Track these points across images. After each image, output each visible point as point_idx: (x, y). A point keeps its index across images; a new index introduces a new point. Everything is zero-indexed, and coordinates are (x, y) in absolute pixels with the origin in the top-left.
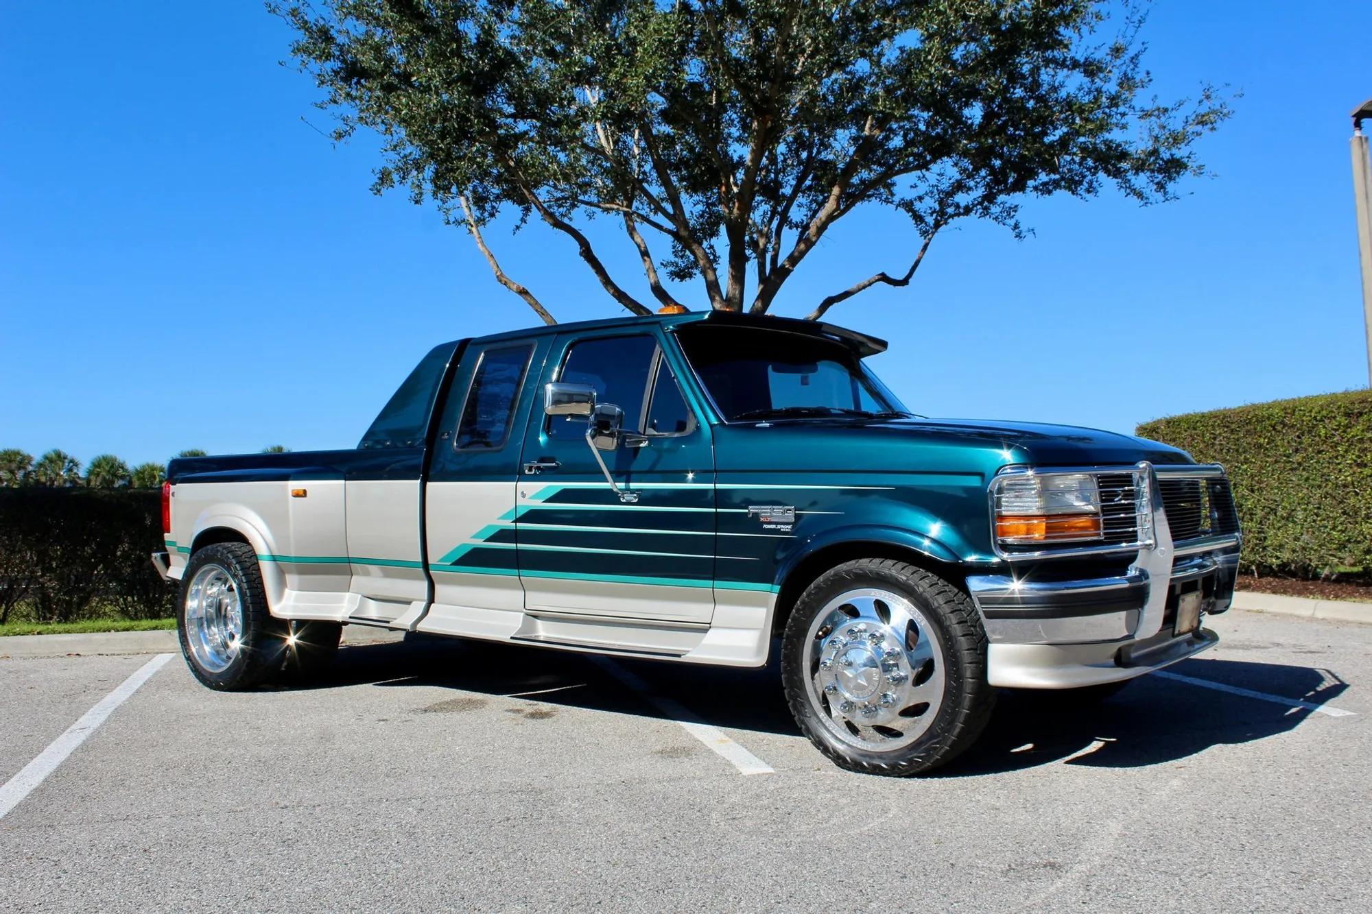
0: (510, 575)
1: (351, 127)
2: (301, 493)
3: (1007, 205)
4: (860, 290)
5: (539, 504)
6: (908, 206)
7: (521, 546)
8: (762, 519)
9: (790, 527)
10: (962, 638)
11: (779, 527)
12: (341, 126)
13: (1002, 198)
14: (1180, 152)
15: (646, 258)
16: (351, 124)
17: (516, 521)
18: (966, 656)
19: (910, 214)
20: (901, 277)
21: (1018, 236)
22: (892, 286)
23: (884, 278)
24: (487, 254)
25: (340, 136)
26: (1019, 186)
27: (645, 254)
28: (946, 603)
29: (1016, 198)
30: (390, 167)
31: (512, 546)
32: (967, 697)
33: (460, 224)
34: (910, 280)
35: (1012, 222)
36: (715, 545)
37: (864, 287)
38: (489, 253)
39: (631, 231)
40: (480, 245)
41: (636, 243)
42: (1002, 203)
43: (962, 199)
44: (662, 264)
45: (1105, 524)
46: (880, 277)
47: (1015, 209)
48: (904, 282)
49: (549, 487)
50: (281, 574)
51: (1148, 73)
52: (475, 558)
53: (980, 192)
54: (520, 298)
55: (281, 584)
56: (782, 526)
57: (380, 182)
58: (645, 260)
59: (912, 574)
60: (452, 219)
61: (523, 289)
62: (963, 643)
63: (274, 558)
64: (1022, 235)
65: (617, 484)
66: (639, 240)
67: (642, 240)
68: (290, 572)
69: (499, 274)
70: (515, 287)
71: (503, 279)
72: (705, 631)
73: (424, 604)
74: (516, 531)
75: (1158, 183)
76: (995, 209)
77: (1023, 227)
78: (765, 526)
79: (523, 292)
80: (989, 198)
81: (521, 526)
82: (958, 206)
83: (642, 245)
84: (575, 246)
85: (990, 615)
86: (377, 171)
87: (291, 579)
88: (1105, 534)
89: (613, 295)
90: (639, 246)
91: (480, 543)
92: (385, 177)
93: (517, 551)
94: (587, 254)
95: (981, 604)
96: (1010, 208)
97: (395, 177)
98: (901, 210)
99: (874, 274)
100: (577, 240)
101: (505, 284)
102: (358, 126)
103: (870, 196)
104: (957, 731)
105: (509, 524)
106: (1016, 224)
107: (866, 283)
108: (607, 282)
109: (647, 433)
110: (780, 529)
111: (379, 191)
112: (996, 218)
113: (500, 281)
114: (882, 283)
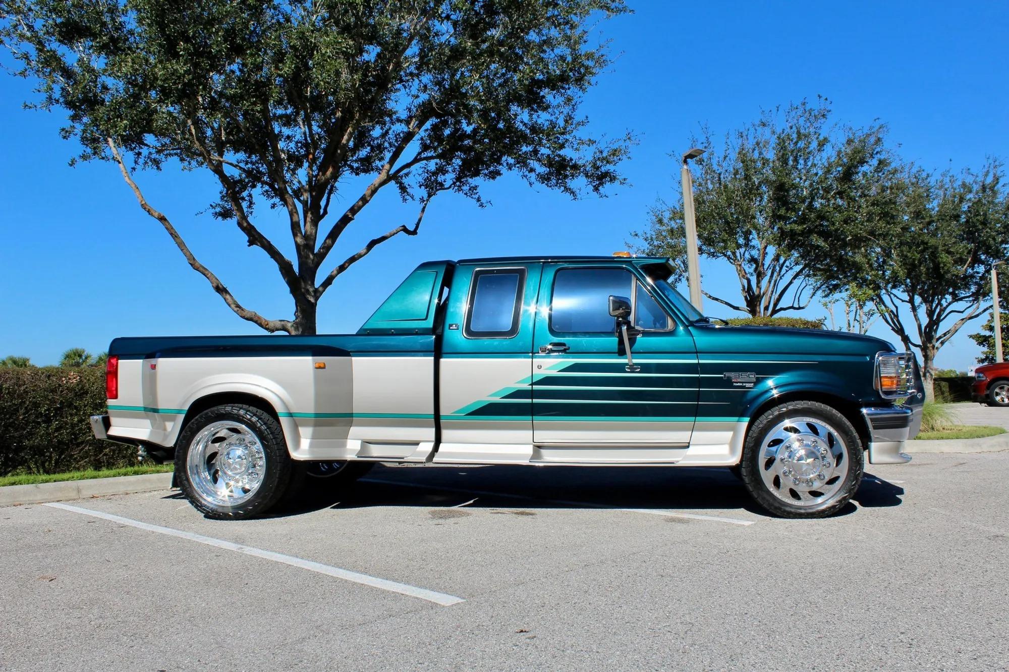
0: (526, 420)
2: (322, 366)
3: (471, 185)
5: (554, 373)
7: (535, 401)
8: (733, 380)
9: (752, 384)
11: (744, 384)
13: (469, 180)
14: (610, 168)
17: (532, 384)
20: (412, 229)
21: (481, 205)
22: (407, 235)
23: (404, 229)
24: (133, 186)
26: (476, 173)
29: (473, 181)
31: (529, 401)
33: (110, 159)
34: (417, 231)
35: (476, 197)
36: (698, 396)
37: (393, 235)
38: (136, 185)
40: (127, 178)
42: (467, 184)
44: (211, 205)
46: (401, 228)
47: (475, 188)
48: (414, 232)
49: (561, 362)
50: (295, 427)
51: (587, 117)
52: (491, 410)
54: (159, 223)
55: (297, 434)
56: (747, 384)
61: (163, 216)
63: (290, 415)
64: (484, 206)
65: (622, 360)
68: (305, 425)
69: (143, 203)
70: (156, 215)
71: (148, 207)
72: (688, 447)
73: (433, 444)
74: (532, 391)
75: (594, 186)
76: (464, 187)
77: (483, 200)
78: (735, 384)
79: (162, 219)
80: (461, 180)
81: (536, 387)
85: (875, 428)
87: (304, 430)
91: (497, 400)
93: (532, 404)
95: (872, 422)
96: (473, 187)
99: (397, 226)
105: (526, 386)
106: (478, 198)
107: (395, 231)
109: (637, 329)
110: (745, 386)
112: (466, 194)
113: (145, 209)
114: (403, 233)
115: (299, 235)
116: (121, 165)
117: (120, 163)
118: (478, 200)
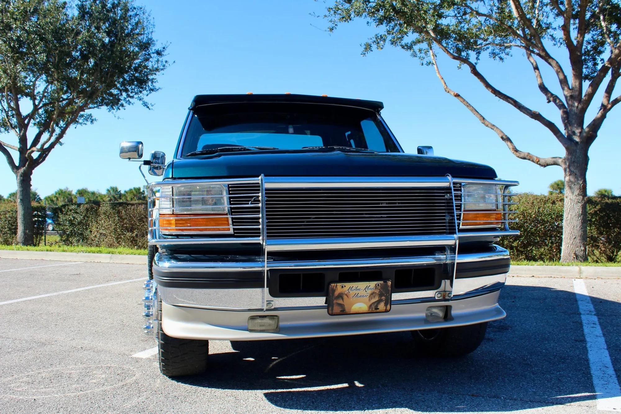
1: (336, 25)
12: (331, 25)
15: (536, 70)
16: (336, 23)
24: (440, 77)
25: (332, 29)
27: (536, 68)
30: (370, 42)
39: (529, 56)
41: (531, 62)
54: (455, 98)
57: (365, 49)
58: (535, 72)
60: (425, 63)
61: (457, 94)
66: (532, 61)
67: (535, 61)
70: (452, 93)
71: (447, 90)
79: (457, 96)
83: (534, 64)
84: (469, 69)
86: (363, 45)
88: (234, 229)
90: (532, 64)
92: (368, 47)
100: (469, 65)
102: (339, 24)
108: (488, 85)
111: (364, 54)
115: (566, 88)
117: (434, 65)
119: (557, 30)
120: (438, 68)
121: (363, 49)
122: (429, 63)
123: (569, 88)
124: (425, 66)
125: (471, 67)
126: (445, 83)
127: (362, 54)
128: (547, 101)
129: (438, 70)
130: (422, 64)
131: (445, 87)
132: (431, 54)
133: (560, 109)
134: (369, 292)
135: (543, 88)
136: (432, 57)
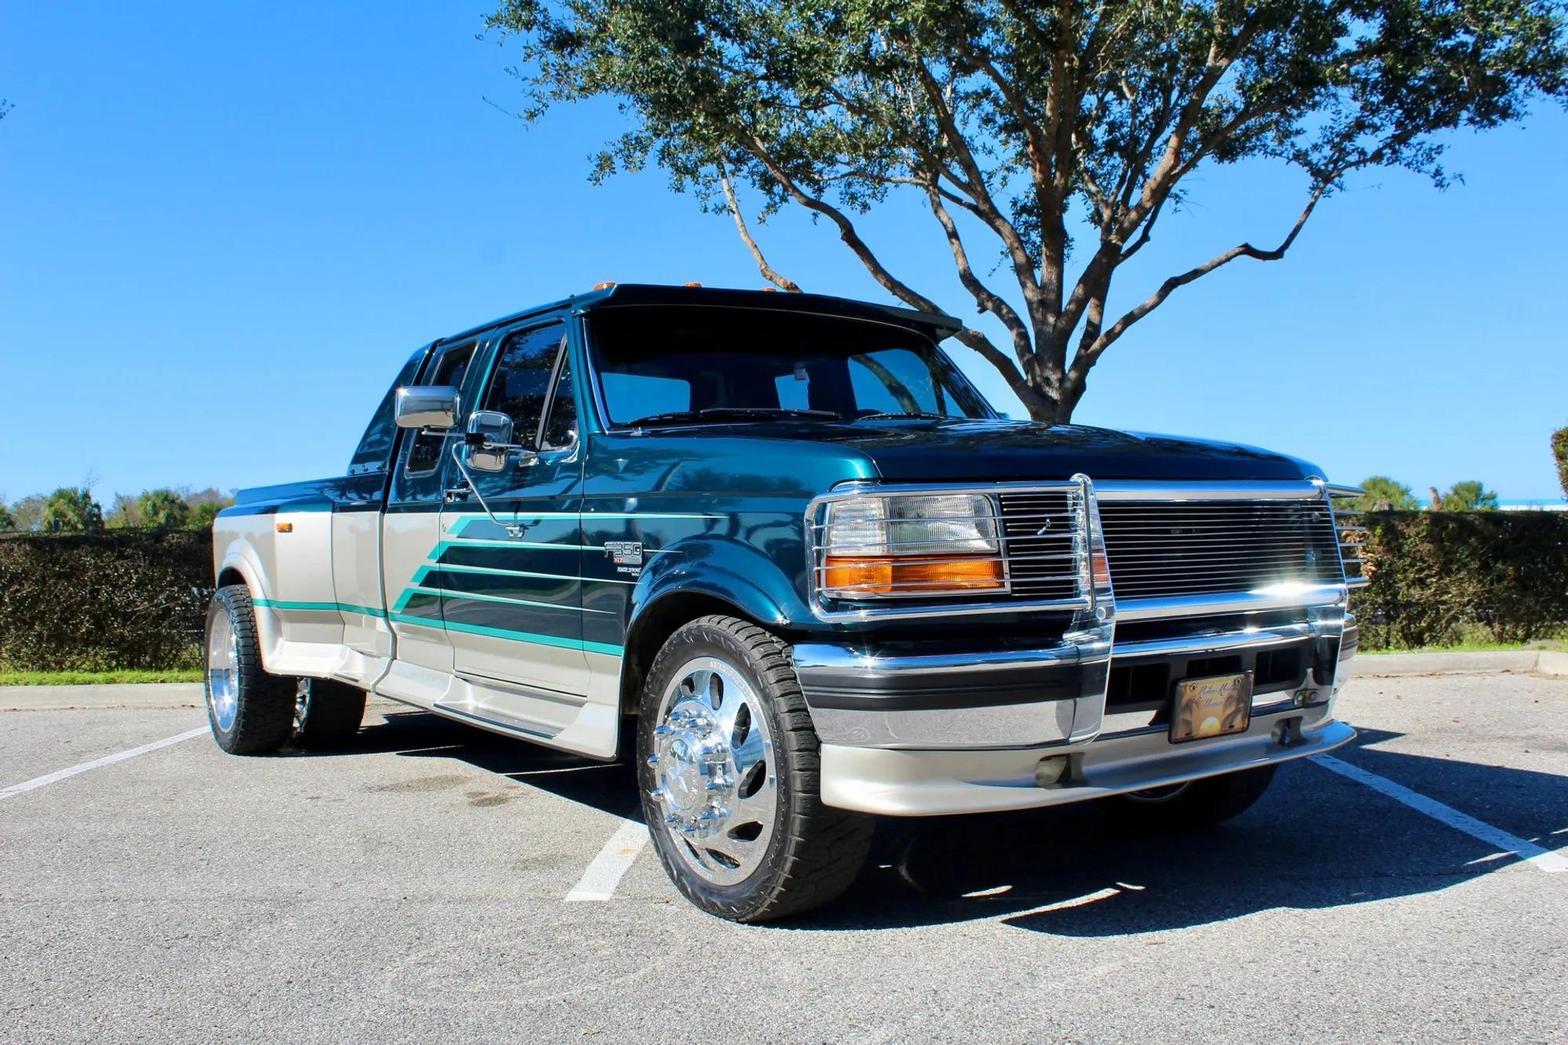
0: (439, 628)
1: (544, 105)
3: (1426, 146)
4: (1214, 267)
5: (453, 540)
6: (1300, 157)
8: (615, 560)
9: (638, 570)
10: (793, 733)
11: (630, 570)
12: (532, 104)
13: (1421, 136)
15: (954, 240)
16: (545, 101)
18: (795, 760)
19: (1307, 168)
20: (1273, 249)
21: (1440, 185)
22: (1261, 261)
23: (1248, 250)
24: (749, 244)
25: (532, 115)
26: (1446, 119)
27: (953, 235)
28: (777, 682)
29: (1441, 135)
30: (610, 150)
31: (438, 591)
32: (798, 819)
33: (721, 210)
34: (1286, 252)
35: (1432, 168)
36: (581, 594)
37: (1220, 264)
38: (753, 242)
39: (937, 207)
40: (743, 235)
41: (942, 222)
42: (1418, 144)
43: (1368, 142)
45: (1011, 570)
46: (1241, 249)
47: (1439, 149)
48: (1278, 254)
49: (462, 517)
50: (276, 621)
52: (415, 606)
53: (1390, 130)
55: (277, 631)
56: (633, 569)
57: (598, 169)
58: (952, 243)
59: (747, 638)
60: (711, 207)
61: (791, 284)
62: (793, 740)
63: (269, 603)
64: (1445, 182)
65: (494, 514)
66: (945, 219)
67: (950, 218)
68: (285, 620)
70: (781, 283)
71: (768, 274)
72: (581, 705)
73: (389, 659)
74: (440, 573)
76: (1407, 153)
77: (1447, 173)
78: (618, 569)
80: (1401, 138)
81: (443, 567)
82: (1362, 152)
83: (950, 226)
84: (836, 230)
85: (815, 703)
87: (286, 627)
88: (1013, 584)
89: (885, 285)
90: (945, 226)
91: (417, 588)
92: (605, 163)
93: (442, 598)
94: (850, 237)
95: (804, 685)
96: (1431, 149)
97: (619, 162)
98: (1294, 163)
99: (1234, 246)
100: (836, 221)
101: (771, 279)
102: (552, 103)
103: (1252, 149)
104: (788, 866)
105: (435, 564)
106: (1437, 171)
107: (1223, 257)
108: (877, 270)
109: (542, 448)
110: (630, 574)
111: (597, 180)
112: (1408, 165)
113: (765, 276)
114: (1246, 258)
115: (1029, 285)
116: (736, 216)
117: (734, 213)
118: (1438, 173)
119: (980, 152)
120: (742, 221)
121: (592, 167)
122: (719, 210)
123: (1035, 282)
124: (710, 213)
125: (842, 227)
126: (762, 258)
127: (590, 180)
128: (979, 308)
129: (743, 226)
130: (705, 210)
131: (763, 267)
132: (726, 187)
133: (1011, 328)
134: (1226, 694)
135: (969, 280)
136: (728, 195)
